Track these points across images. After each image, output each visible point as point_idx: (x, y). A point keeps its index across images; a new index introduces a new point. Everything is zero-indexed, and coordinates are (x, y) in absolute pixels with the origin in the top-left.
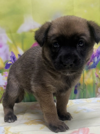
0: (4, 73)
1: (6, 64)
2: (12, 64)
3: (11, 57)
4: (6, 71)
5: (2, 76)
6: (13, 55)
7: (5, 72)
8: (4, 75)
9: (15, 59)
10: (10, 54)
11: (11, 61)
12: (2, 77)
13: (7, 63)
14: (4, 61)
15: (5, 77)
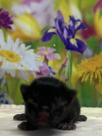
0: (39, 48)
1: (44, 32)
2: (56, 32)
3: (56, 20)
4: (42, 46)
5: (34, 53)
6: (60, 18)
7: (41, 48)
8: (38, 53)
9: (63, 24)
10: (55, 15)
11: (54, 28)
12: (35, 55)
13: (47, 31)
14: (42, 27)
15: (39, 56)
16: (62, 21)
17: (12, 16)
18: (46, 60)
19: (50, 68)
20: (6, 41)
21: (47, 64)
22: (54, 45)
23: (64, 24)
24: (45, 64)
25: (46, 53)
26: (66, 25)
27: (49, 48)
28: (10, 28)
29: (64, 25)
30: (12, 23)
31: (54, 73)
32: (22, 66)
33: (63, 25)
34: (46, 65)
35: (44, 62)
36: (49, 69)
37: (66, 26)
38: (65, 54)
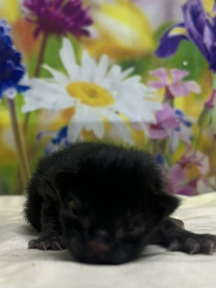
0: (151, 72)
1: (161, 36)
2: (187, 35)
3: (185, 8)
4: (159, 66)
5: (141, 85)
6: (194, 3)
9: (201, 16)
11: (182, 25)
12: (145, 88)
13: (167, 33)
14: (155, 26)
15: (154, 90)
16: (199, 8)
17: (89, 8)
18: (169, 97)
19: (178, 112)
20: (79, 62)
21: (172, 105)
22: (185, 63)
23: (204, 15)
24: (167, 105)
25: (169, 82)
26: (207, 17)
27: (173, 70)
28: (87, 33)
29: (204, 19)
30: (89, 22)
31: (188, 124)
32: (117, 113)
33: (202, 18)
34: (170, 108)
35: (164, 102)
36: (176, 116)
37: (207, 21)
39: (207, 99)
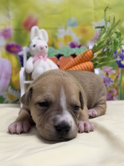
8: (102, 70)
19: (109, 78)
25: (107, 70)
27: (109, 67)
31: (112, 82)
35: (106, 75)
38: (118, 70)
39: (117, 75)
